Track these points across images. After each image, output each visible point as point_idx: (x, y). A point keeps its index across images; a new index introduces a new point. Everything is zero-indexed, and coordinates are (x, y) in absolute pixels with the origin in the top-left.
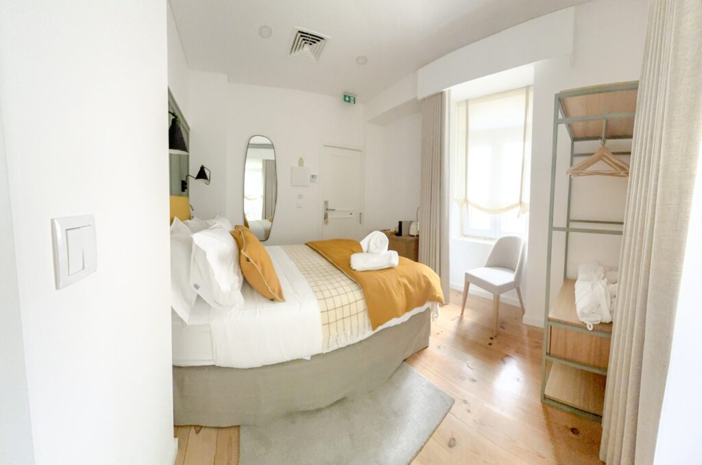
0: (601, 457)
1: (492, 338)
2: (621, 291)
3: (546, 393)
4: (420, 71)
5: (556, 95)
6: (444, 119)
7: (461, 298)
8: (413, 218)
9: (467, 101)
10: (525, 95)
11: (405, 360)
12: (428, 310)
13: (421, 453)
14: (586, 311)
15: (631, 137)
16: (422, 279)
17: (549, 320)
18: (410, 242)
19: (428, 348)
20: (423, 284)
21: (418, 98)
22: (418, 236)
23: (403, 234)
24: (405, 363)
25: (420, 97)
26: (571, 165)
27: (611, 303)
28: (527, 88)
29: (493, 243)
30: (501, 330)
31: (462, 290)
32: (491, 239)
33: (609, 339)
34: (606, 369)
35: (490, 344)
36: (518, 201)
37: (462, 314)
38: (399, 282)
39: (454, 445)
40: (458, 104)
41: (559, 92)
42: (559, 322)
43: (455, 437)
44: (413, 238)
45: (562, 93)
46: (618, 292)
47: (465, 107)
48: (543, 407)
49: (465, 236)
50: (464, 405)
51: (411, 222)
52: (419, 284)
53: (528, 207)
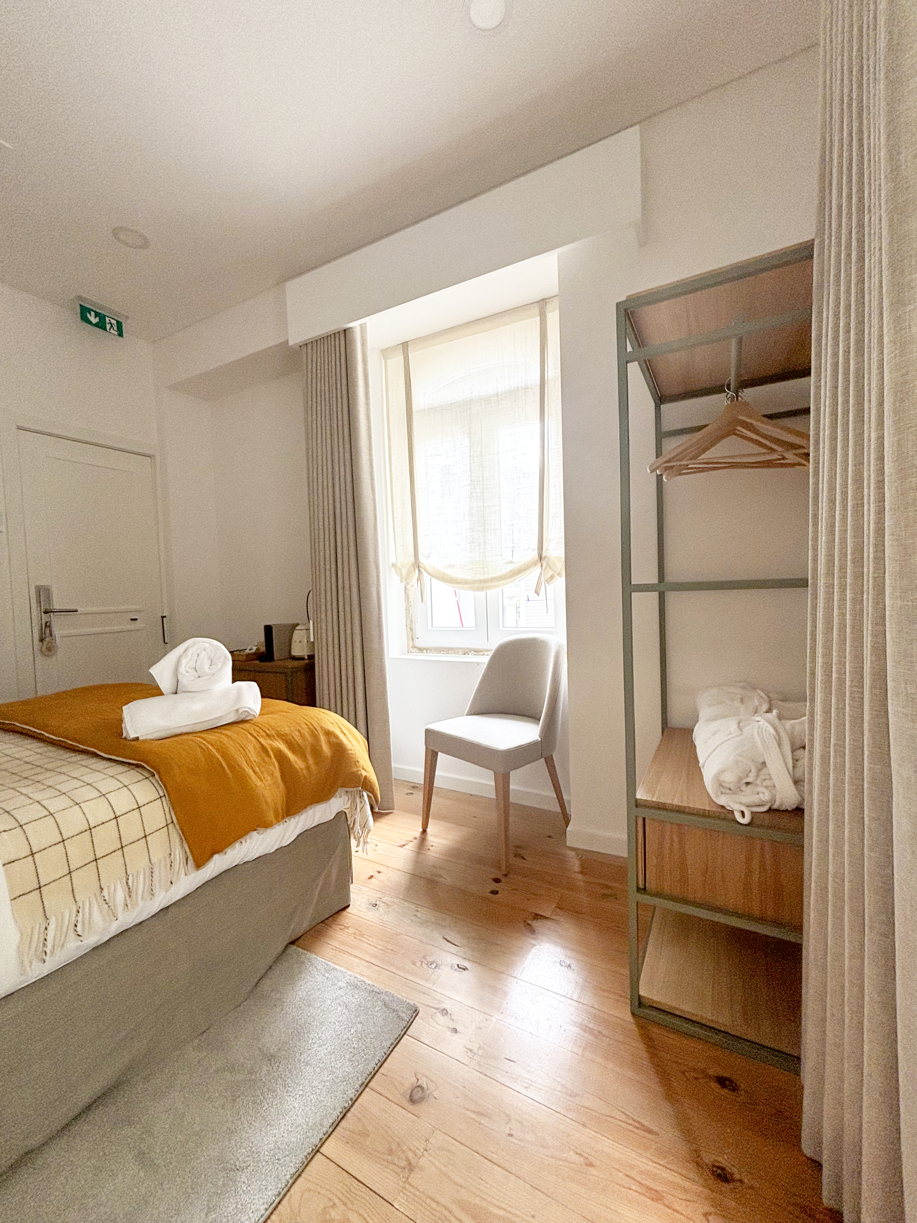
0: (807, 1148)
1: (497, 881)
2: (817, 734)
3: (642, 993)
4: (292, 287)
5: (618, 305)
6: (355, 386)
7: (419, 797)
8: (297, 616)
9: (405, 346)
10: (538, 318)
11: (293, 943)
12: (341, 815)
13: (343, 1123)
14: (729, 778)
15: (806, 373)
16: (323, 738)
17: (638, 804)
18: (295, 671)
19: (349, 910)
20: (326, 749)
21: (291, 343)
22: (311, 657)
23: (276, 655)
24: (294, 947)
25: (295, 338)
26: (659, 453)
27: (795, 760)
28: (542, 303)
29: (485, 660)
30: (517, 862)
31: (420, 780)
32: (477, 652)
33: (799, 849)
34: (798, 928)
35: (495, 892)
36: (535, 555)
37: (424, 831)
38: (263, 747)
39: (422, 1099)
40: (385, 353)
41: (624, 298)
42: (660, 807)
43: (423, 1082)
44: (302, 663)
45: (629, 299)
46: (812, 735)
47: (401, 358)
48: (641, 1027)
49: (421, 650)
50: (441, 1019)
51: (294, 626)
52: (316, 752)
53: (560, 566)
